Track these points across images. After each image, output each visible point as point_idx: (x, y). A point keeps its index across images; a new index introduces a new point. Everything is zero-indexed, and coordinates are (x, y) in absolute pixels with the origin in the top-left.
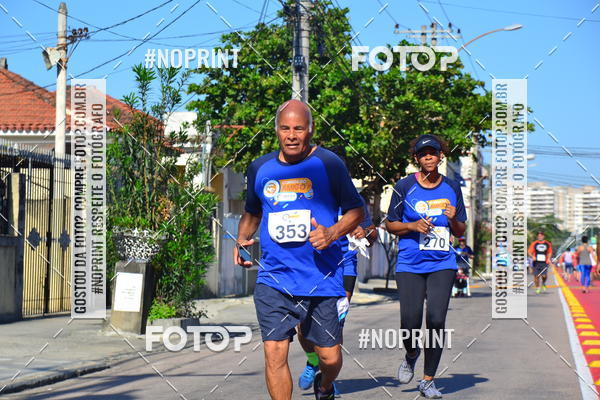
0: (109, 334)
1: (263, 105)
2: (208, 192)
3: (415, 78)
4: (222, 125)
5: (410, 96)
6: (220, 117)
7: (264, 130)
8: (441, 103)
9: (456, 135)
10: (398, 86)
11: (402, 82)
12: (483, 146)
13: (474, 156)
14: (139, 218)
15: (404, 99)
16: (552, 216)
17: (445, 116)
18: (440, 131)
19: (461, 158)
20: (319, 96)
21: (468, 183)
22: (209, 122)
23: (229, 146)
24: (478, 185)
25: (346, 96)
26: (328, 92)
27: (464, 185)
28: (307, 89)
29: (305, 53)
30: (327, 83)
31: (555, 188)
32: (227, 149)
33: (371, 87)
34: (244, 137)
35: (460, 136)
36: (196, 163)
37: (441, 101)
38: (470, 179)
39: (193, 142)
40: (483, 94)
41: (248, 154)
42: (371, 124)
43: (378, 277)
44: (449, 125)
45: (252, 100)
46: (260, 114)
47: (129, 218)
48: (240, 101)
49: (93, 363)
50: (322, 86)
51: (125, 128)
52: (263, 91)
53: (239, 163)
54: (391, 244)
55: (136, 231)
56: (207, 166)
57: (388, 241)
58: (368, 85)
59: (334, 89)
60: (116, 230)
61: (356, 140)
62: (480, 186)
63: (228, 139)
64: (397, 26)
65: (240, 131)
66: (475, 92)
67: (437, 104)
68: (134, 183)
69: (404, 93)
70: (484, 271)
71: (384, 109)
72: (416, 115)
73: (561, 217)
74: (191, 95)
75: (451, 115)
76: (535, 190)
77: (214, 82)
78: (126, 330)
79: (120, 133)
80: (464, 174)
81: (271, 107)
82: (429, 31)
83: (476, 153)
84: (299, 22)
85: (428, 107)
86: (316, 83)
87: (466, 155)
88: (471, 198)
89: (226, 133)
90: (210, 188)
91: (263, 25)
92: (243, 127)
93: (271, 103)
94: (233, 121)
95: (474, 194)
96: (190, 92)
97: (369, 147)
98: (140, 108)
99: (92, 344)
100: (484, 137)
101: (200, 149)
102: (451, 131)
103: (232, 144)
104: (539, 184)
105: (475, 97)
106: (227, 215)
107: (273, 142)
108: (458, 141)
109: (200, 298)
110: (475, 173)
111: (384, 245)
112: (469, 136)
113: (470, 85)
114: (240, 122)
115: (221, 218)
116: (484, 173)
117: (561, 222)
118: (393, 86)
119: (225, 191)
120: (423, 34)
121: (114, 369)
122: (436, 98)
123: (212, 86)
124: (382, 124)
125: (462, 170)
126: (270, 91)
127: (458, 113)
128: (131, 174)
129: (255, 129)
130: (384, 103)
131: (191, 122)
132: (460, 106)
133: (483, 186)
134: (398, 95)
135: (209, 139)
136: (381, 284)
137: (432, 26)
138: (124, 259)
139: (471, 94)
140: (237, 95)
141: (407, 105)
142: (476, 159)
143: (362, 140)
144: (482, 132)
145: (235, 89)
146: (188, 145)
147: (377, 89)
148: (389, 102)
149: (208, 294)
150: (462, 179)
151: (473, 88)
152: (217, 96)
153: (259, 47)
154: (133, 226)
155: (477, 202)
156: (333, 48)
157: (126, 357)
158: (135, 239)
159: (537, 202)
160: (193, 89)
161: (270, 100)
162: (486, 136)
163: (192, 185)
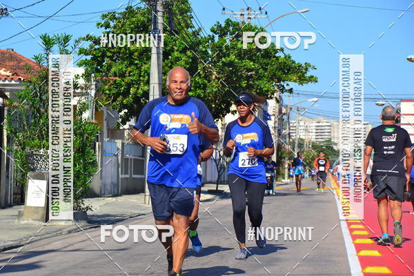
0: (23, 222)
1: (131, 63)
2: (93, 123)
3: (236, 45)
4: (102, 77)
5: (232, 57)
6: (101, 72)
7: (132, 80)
8: (254, 62)
9: (265, 85)
10: (225, 51)
11: (227, 47)
12: (283, 93)
13: (277, 99)
14: (44, 141)
15: (228, 59)
16: (329, 140)
17: (257, 72)
18: (253, 81)
19: (268, 100)
20: (170, 57)
21: (273, 118)
22: (93, 75)
23: (107, 92)
24: (279, 119)
25: (189, 57)
26: (176, 54)
27: (270, 119)
28: (161, 52)
29: (160, 27)
30: (176, 48)
31: (332, 121)
32: (106, 94)
33: (206, 51)
34: (118, 86)
35: (267, 85)
36: (84, 104)
37: (254, 61)
38: (274, 115)
39: (82, 88)
40: (283, 56)
41: (121, 97)
42: (206, 77)
43: (211, 182)
44: (260, 78)
45: (123, 60)
46: (129, 69)
47: (37, 141)
48: (115, 61)
49: (11, 243)
50: (172, 50)
51: (34, 79)
52: (131, 53)
53: (114, 103)
54: (220, 160)
55: (42, 150)
56: (92, 105)
57: (218, 157)
58: (204, 49)
59: (181, 52)
60: (28, 150)
61: (196, 87)
62: (281, 120)
63: (106, 87)
64: (224, 9)
65: (115, 81)
66: (277, 55)
67: (252, 63)
68: (41, 117)
69: (229, 56)
70: (284, 178)
71: (215, 66)
72: (237, 71)
73: (336, 141)
74: (80, 56)
75: (261, 71)
76: (319, 122)
77: (97, 47)
78: (35, 220)
79: (30, 82)
80: (270, 112)
81: (137, 64)
82: (246, 12)
83: (278, 97)
84: (156, 6)
85: (245, 65)
86: (168, 48)
87: (272, 98)
88: (275, 128)
89: (105, 83)
90: (94, 121)
91: (131, 7)
92: (117, 78)
93: (136, 62)
94: (110, 74)
95: (277, 125)
96: (80, 53)
97: (204, 93)
98: (45, 65)
99: (11, 230)
100: (283, 86)
101: (87, 94)
102: (261, 82)
103: (110, 90)
104: (321, 118)
105: (277, 58)
106: (106, 139)
107: (138, 88)
108: (266, 89)
109: (87, 197)
110: (277, 110)
111: (215, 160)
112: (273, 86)
113: (274, 50)
114: (115, 75)
115: (102, 141)
116: (284, 111)
117: (336, 144)
118: (221, 51)
119: (105, 123)
120: (241, 15)
121: (26, 247)
122: (250, 59)
123: (95, 49)
124: (214, 77)
125: (269, 108)
126: (136, 54)
127: (266, 70)
128: (39, 111)
129: (126, 80)
130: (215, 62)
131: (80, 75)
132: (267, 65)
133: (283, 120)
134: (225, 57)
135: (93, 87)
136: (213, 187)
137: (248, 9)
138: (33, 170)
139: (275, 57)
140: (113, 56)
141: (231, 64)
142: (278, 101)
143: (199, 87)
144: (282, 83)
145: (111, 52)
146: (79, 91)
147: (210, 52)
148: (218, 62)
149: (93, 195)
150: (268, 115)
151: (276, 52)
152: (99, 57)
153: (128, 23)
154: (40, 147)
155: (279, 130)
156: (180, 24)
157: (36, 238)
158: (41, 156)
159: (319, 131)
160: (82, 52)
161: (136, 60)
162: (285, 85)
163: (81, 119)
